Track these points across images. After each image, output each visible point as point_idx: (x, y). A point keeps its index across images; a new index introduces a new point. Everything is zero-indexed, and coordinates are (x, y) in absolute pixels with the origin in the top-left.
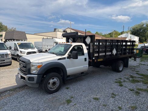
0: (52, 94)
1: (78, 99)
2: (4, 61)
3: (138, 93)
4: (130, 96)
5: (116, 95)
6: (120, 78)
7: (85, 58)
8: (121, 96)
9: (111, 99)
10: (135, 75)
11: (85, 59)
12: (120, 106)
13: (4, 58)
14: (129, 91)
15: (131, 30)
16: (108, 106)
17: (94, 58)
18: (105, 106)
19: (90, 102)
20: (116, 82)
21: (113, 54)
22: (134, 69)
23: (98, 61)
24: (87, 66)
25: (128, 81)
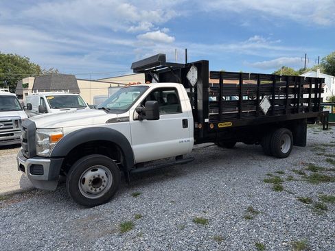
0: (91, 209)
1: (153, 221)
2: (12, 134)
3: (320, 208)
4: (297, 214)
5: (257, 213)
6: (281, 170)
7: (184, 120)
8: (271, 215)
9: (243, 222)
10: (323, 165)
11: (185, 123)
12: (262, 241)
13: (12, 128)
14: (296, 203)
15: (323, 65)
16: (229, 240)
17: (207, 120)
18: (219, 240)
19: (182, 229)
20: (266, 181)
21: (262, 112)
22: (324, 150)
23: (219, 126)
24: (189, 141)
25: (300, 177)
